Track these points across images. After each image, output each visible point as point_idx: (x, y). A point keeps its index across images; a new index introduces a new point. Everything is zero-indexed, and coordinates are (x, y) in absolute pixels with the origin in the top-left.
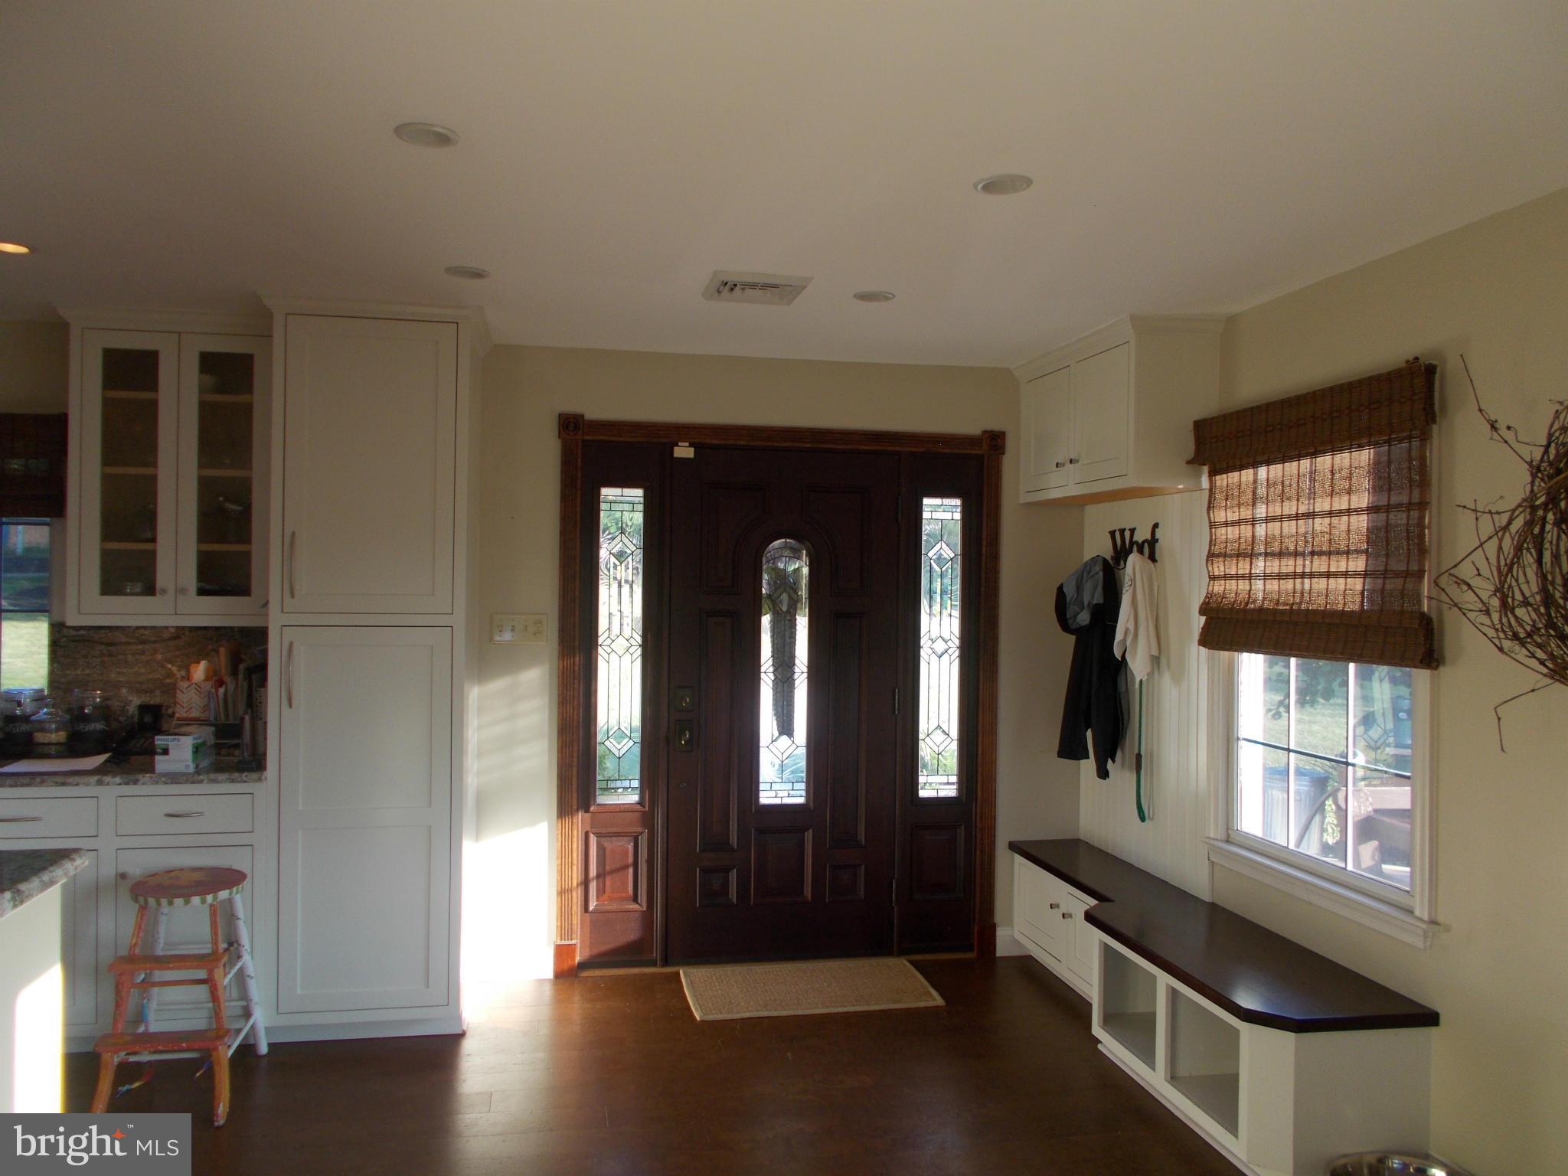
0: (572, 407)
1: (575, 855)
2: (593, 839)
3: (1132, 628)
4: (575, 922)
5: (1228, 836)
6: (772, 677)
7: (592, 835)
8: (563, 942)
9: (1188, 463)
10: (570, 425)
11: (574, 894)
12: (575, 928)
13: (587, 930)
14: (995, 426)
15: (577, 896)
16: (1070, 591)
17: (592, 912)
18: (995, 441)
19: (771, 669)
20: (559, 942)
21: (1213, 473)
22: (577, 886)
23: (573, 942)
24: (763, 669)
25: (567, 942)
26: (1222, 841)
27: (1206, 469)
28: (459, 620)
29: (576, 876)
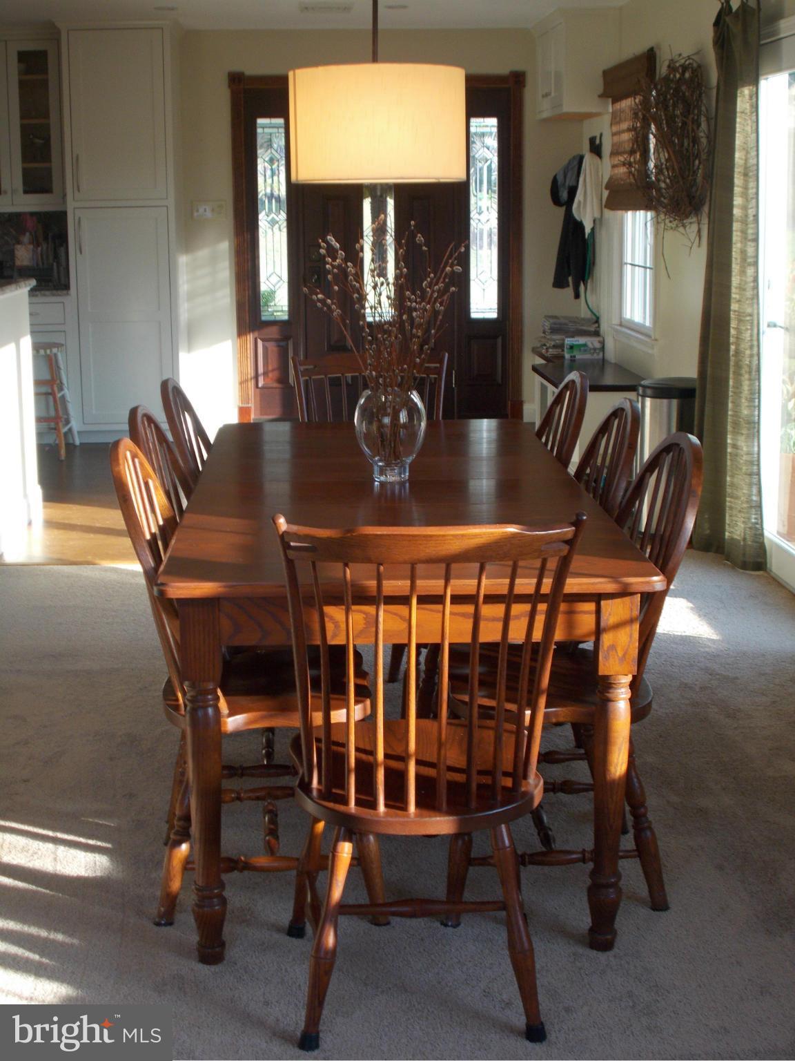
0: (237, 68)
1: (249, 352)
2: (260, 343)
3: (582, 201)
4: (250, 393)
5: (621, 322)
6: (372, 239)
7: (259, 340)
8: (243, 405)
9: (599, 96)
10: (236, 79)
11: (249, 383)
12: (250, 397)
13: (258, 399)
14: (518, 67)
15: (251, 384)
16: (560, 179)
17: (260, 388)
18: (518, 79)
19: (371, 234)
20: (241, 405)
21: (613, 103)
22: (251, 379)
23: (250, 405)
24: (365, 234)
25: (245, 406)
26: (617, 325)
27: (610, 100)
28: (171, 202)
29: (251, 373)
